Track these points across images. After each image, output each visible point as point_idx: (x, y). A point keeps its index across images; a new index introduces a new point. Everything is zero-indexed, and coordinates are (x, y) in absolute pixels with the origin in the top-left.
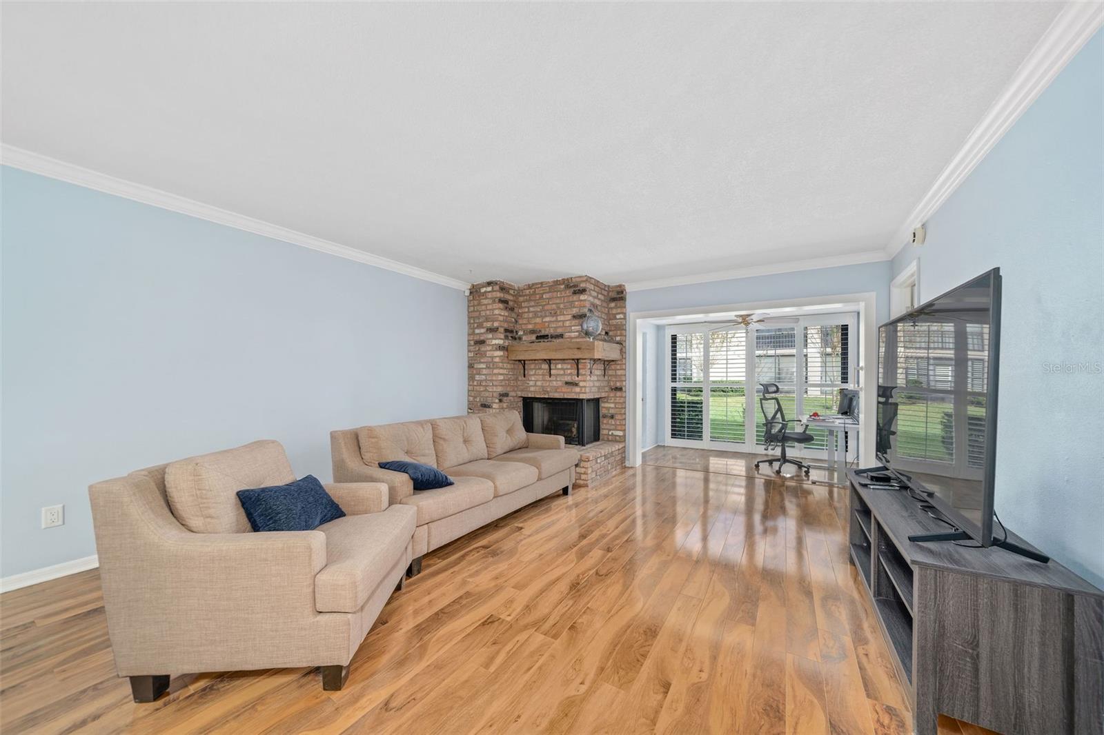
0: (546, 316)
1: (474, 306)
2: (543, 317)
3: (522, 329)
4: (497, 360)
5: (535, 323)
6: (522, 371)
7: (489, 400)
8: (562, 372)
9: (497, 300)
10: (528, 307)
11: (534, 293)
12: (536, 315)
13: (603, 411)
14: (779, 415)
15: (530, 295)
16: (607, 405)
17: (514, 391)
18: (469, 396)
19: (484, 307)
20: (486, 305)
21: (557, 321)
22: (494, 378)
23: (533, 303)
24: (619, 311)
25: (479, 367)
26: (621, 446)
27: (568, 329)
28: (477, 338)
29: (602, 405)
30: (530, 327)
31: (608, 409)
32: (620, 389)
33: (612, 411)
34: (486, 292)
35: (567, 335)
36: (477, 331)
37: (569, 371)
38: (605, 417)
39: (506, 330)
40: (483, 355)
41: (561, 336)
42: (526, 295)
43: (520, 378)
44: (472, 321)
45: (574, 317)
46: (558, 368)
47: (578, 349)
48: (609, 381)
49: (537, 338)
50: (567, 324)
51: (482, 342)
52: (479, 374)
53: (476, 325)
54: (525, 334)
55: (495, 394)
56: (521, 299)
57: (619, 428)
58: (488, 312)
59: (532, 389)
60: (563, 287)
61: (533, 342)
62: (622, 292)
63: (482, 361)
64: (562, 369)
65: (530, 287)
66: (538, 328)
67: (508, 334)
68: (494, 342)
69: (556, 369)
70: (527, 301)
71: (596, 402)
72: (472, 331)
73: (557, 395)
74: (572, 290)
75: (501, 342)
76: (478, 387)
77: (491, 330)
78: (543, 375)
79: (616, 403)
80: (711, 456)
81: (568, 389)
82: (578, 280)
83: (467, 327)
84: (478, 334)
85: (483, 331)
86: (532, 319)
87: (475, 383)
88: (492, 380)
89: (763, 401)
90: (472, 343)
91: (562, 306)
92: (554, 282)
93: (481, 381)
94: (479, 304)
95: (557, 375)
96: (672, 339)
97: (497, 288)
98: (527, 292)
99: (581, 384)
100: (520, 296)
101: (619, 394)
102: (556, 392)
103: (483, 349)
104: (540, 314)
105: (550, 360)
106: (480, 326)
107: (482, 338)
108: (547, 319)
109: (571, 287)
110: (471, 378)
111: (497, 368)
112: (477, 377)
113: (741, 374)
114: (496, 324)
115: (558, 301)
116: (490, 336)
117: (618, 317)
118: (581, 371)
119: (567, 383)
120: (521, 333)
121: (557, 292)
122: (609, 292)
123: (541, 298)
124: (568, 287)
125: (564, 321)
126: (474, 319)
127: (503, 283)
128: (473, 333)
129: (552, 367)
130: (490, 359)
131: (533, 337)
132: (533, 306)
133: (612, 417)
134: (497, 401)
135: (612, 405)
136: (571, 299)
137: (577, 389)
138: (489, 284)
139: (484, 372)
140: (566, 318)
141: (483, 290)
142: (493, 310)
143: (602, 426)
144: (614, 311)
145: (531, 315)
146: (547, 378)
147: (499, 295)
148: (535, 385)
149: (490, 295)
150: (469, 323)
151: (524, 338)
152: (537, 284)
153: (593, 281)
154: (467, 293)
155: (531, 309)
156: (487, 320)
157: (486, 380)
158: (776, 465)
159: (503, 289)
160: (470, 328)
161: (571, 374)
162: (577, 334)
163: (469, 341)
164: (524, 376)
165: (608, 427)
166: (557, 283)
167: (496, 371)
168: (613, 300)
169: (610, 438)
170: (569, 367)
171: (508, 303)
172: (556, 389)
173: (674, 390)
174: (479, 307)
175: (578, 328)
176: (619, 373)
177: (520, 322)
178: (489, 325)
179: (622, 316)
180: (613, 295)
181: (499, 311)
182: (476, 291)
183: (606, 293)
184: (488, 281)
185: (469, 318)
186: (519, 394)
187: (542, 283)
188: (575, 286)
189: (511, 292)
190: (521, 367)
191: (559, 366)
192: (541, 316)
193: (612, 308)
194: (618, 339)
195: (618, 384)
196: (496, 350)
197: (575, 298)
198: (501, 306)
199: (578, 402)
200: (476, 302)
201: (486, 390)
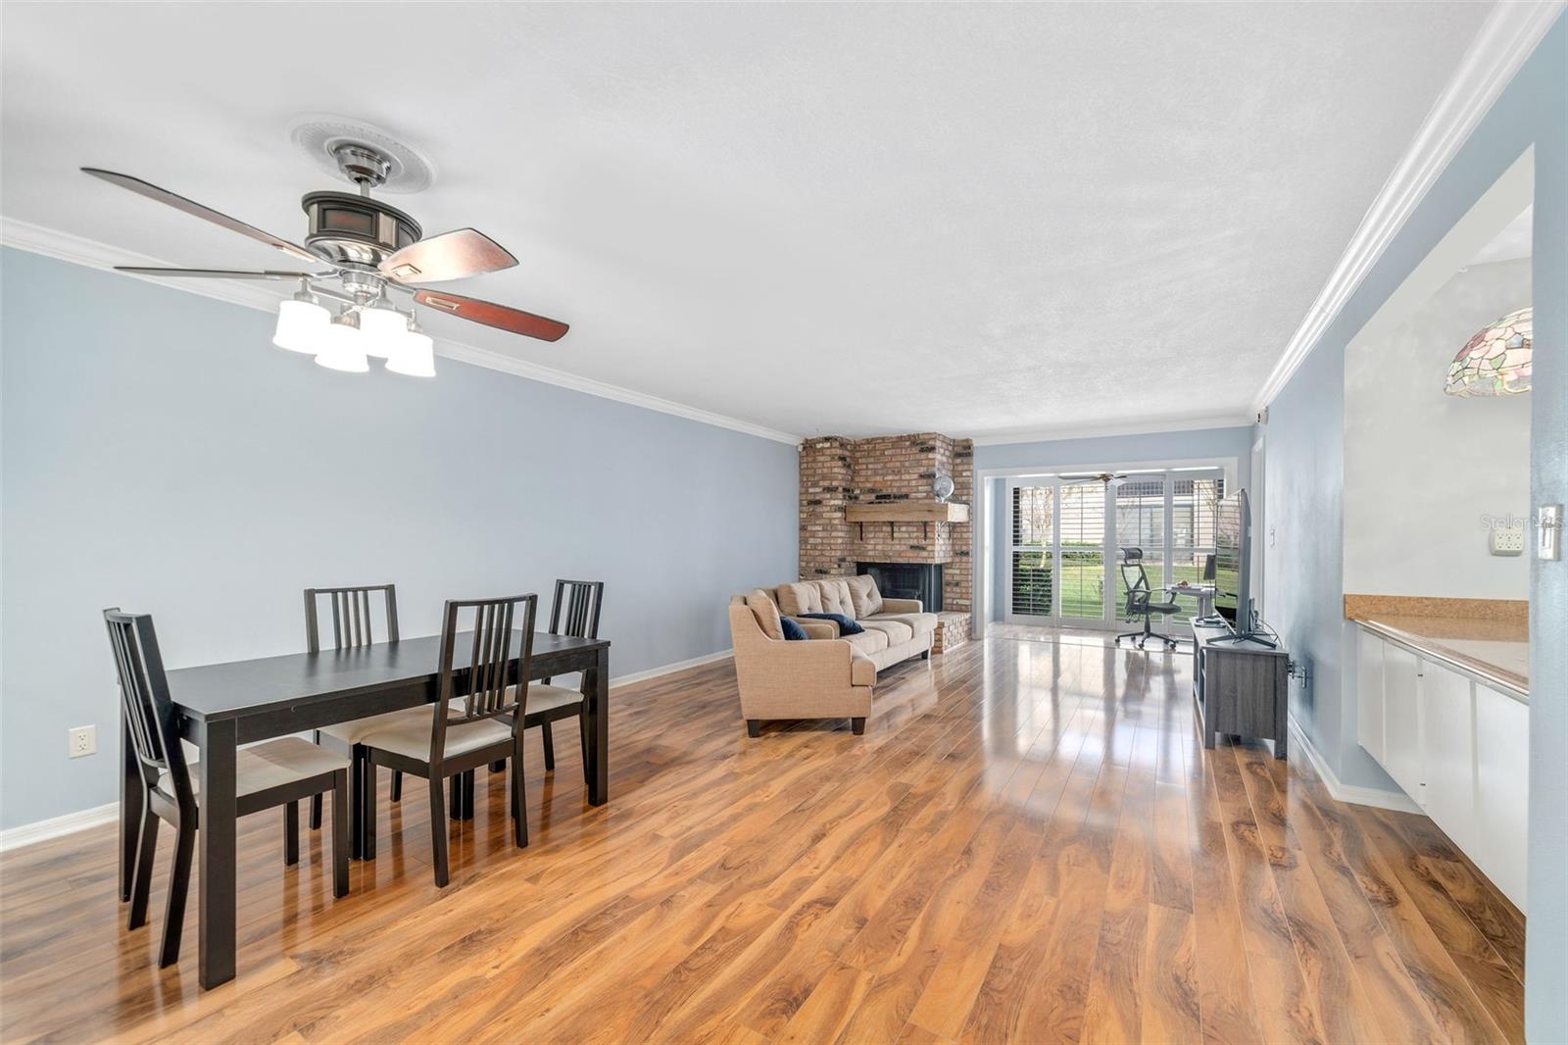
0: (888, 474)
1: (807, 463)
2: (884, 475)
3: (858, 488)
4: (836, 522)
5: (875, 482)
6: (859, 534)
7: (826, 566)
8: (907, 535)
9: (836, 458)
10: (867, 464)
11: (874, 449)
12: (875, 472)
13: (946, 578)
14: (1142, 584)
15: (868, 451)
16: (950, 571)
17: (850, 555)
18: (800, 561)
19: (820, 465)
20: (823, 462)
21: (901, 480)
22: (832, 541)
23: (872, 460)
24: (966, 467)
25: (814, 529)
26: (967, 616)
27: (915, 489)
28: (811, 498)
29: (945, 571)
30: (869, 485)
31: (953, 575)
32: (967, 554)
33: (957, 578)
34: (823, 448)
35: (913, 495)
36: (811, 490)
37: (915, 534)
38: (948, 584)
39: (845, 490)
40: (819, 516)
41: (906, 496)
42: (865, 451)
43: (856, 542)
44: (805, 479)
45: (921, 476)
46: (901, 533)
47: (929, 511)
48: (953, 545)
49: (877, 497)
50: (913, 483)
51: (818, 502)
52: (814, 537)
53: (810, 484)
54: (862, 492)
55: (832, 559)
56: (858, 454)
57: (964, 596)
58: (825, 471)
59: (870, 553)
60: (908, 443)
61: (872, 503)
62: (970, 448)
63: (817, 522)
64: (905, 532)
65: (868, 442)
66: (878, 486)
67: (846, 493)
68: (832, 502)
69: (900, 532)
70: (864, 457)
71: (940, 567)
72: (803, 490)
73: (901, 561)
74: (919, 448)
75: (839, 502)
76: (811, 552)
77: (829, 489)
78: (884, 538)
79: (961, 569)
80: (1062, 633)
81: (914, 553)
82: (926, 437)
83: (798, 485)
84: (811, 493)
85: (818, 490)
86: (872, 476)
87: (809, 547)
88: (829, 544)
89: (1125, 568)
90: (805, 503)
91: (907, 464)
92: (898, 437)
93: (816, 545)
94: (814, 461)
95: (900, 539)
96: (1015, 493)
97: (836, 444)
98: (866, 447)
99: (929, 548)
100: (857, 451)
101: (964, 559)
102: (900, 556)
103: (819, 509)
104: (880, 472)
105: (892, 523)
106: (815, 485)
107: (818, 498)
108: (890, 478)
109: (918, 444)
110: (803, 541)
111: (836, 530)
112: (811, 541)
113: (1098, 536)
114: (835, 483)
115: (902, 459)
116: (828, 496)
117: (964, 474)
118: (929, 534)
119: (912, 547)
120: (857, 492)
121: (902, 448)
122: (954, 446)
123: (883, 454)
124: (914, 443)
125: (909, 481)
126: (807, 477)
127: (842, 438)
128: (807, 492)
129: (895, 529)
130: (828, 521)
131: (873, 497)
132: (871, 463)
133: (957, 584)
134: (836, 566)
135: (957, 572)
136: (918, 457)
137: (925, 554)
138: (827, 439)
139: (820, 534)
140: (911, 477)
141: (819, 446)
142: (831, 468)
143: (945, 595)
144: (960, 468)
145: (869, 473)
146: (889, 541)
147: (839, 452)
148: (875, 550)
149: (828, 452)
150: (801, 481)
151: (861, 497)
152: (877, 439)
153: (941, 438)
154: (800, 448)
155: (870, 466)
156: (824, 478)
157: (822, 544)
158: (1139, 639)
159: (842, 445)
160: (802, 486)
161: (917, 538)
162: (925, 494)
163: (801, 500)
164: (861, 539)
165: (952, 595)
166: (901, 438)
167: (834, 534)
168: (958, 455)
169: (955, 607)
170: (915, 529)
171: (845, 460)
172: (900, 554)
173: (1016, 556)
174: (814, 465)
175: (928, 488)
176: (965, 536)
177: (857, 479)
178: (826, 483)
179: (968, 473)
180: (959, 450)
181: (838, 470)
182: (811, 447)
183: (950, 448)
184: (826, 436)
185: (801, 475)
186: (855, 559)
187: (883, 439)
188: (922, 443)
189: (849, 447)
190: (858, 529)
191: (904, 529)
192: (882, 475)
193: (957, 465)
194: (964, 498)
195: (964, 548)
196: (835, 511)
197: (923, 456)
198: (840, 463)
199: (923, 567)
200: (810, 459)
201: (822, 555)
